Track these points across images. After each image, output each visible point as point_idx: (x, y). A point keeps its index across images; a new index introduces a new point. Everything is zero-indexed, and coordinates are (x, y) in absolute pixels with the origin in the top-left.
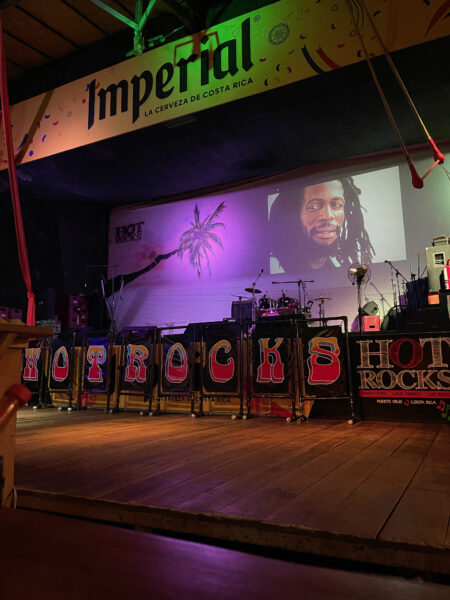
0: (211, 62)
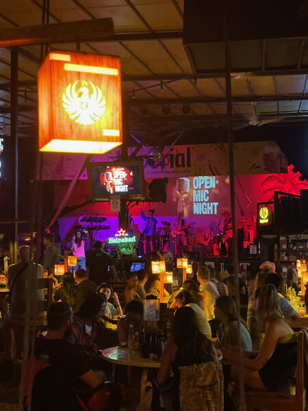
0: (174, 159)
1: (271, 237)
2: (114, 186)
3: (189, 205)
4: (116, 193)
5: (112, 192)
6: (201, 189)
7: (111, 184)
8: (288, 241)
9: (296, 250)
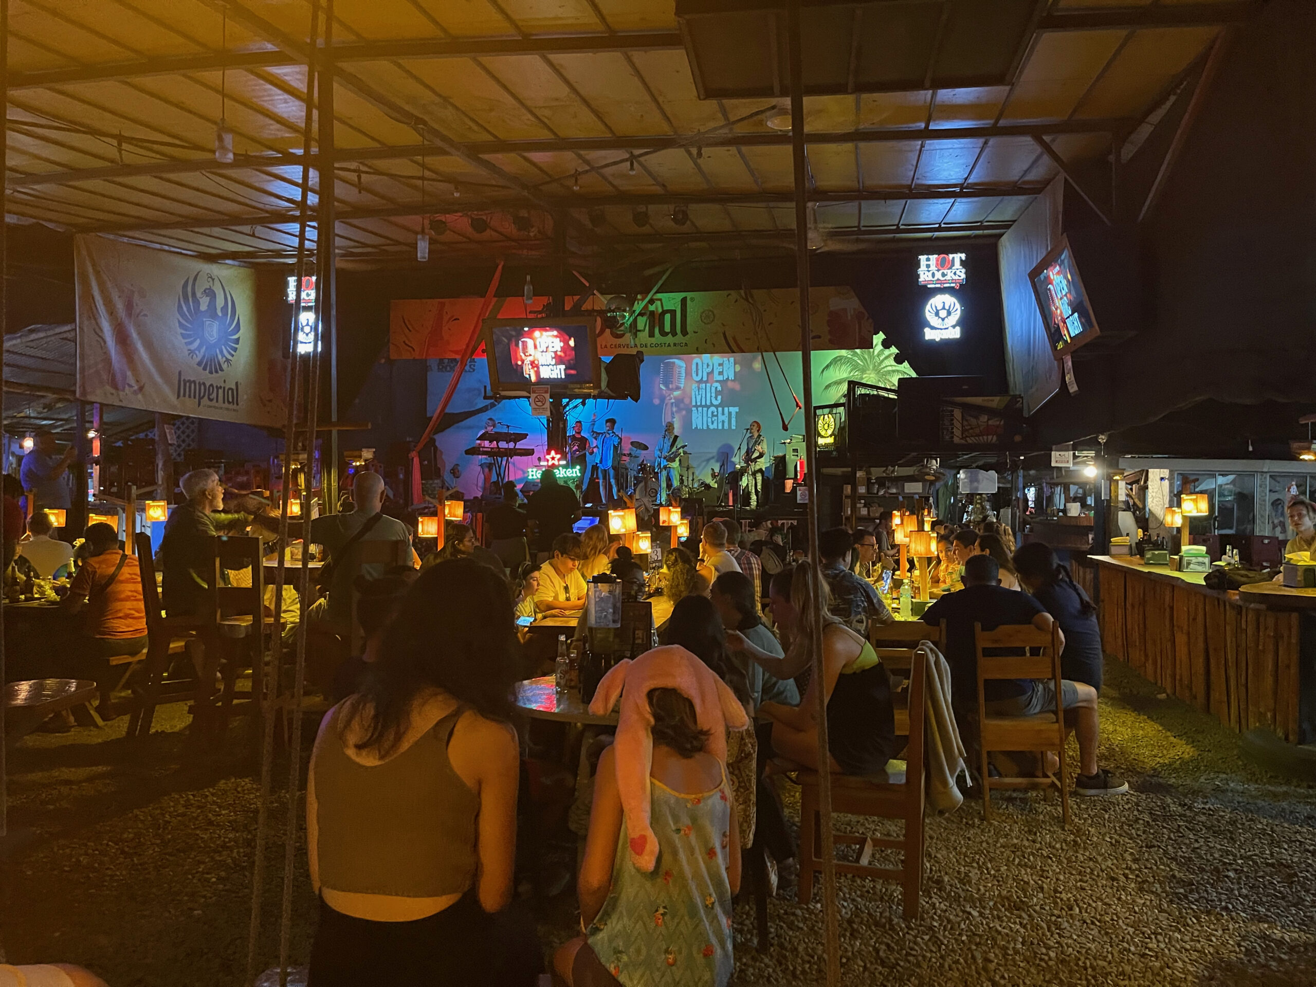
0: (657, 321)
1: (839, 471)
2: (537, 366)
3: (684, 412)
4: (541, 382)
5: (533, 379)
6: (706, 382)
7: (532, 363)
8: (869, 479)
9: (883, 496)
